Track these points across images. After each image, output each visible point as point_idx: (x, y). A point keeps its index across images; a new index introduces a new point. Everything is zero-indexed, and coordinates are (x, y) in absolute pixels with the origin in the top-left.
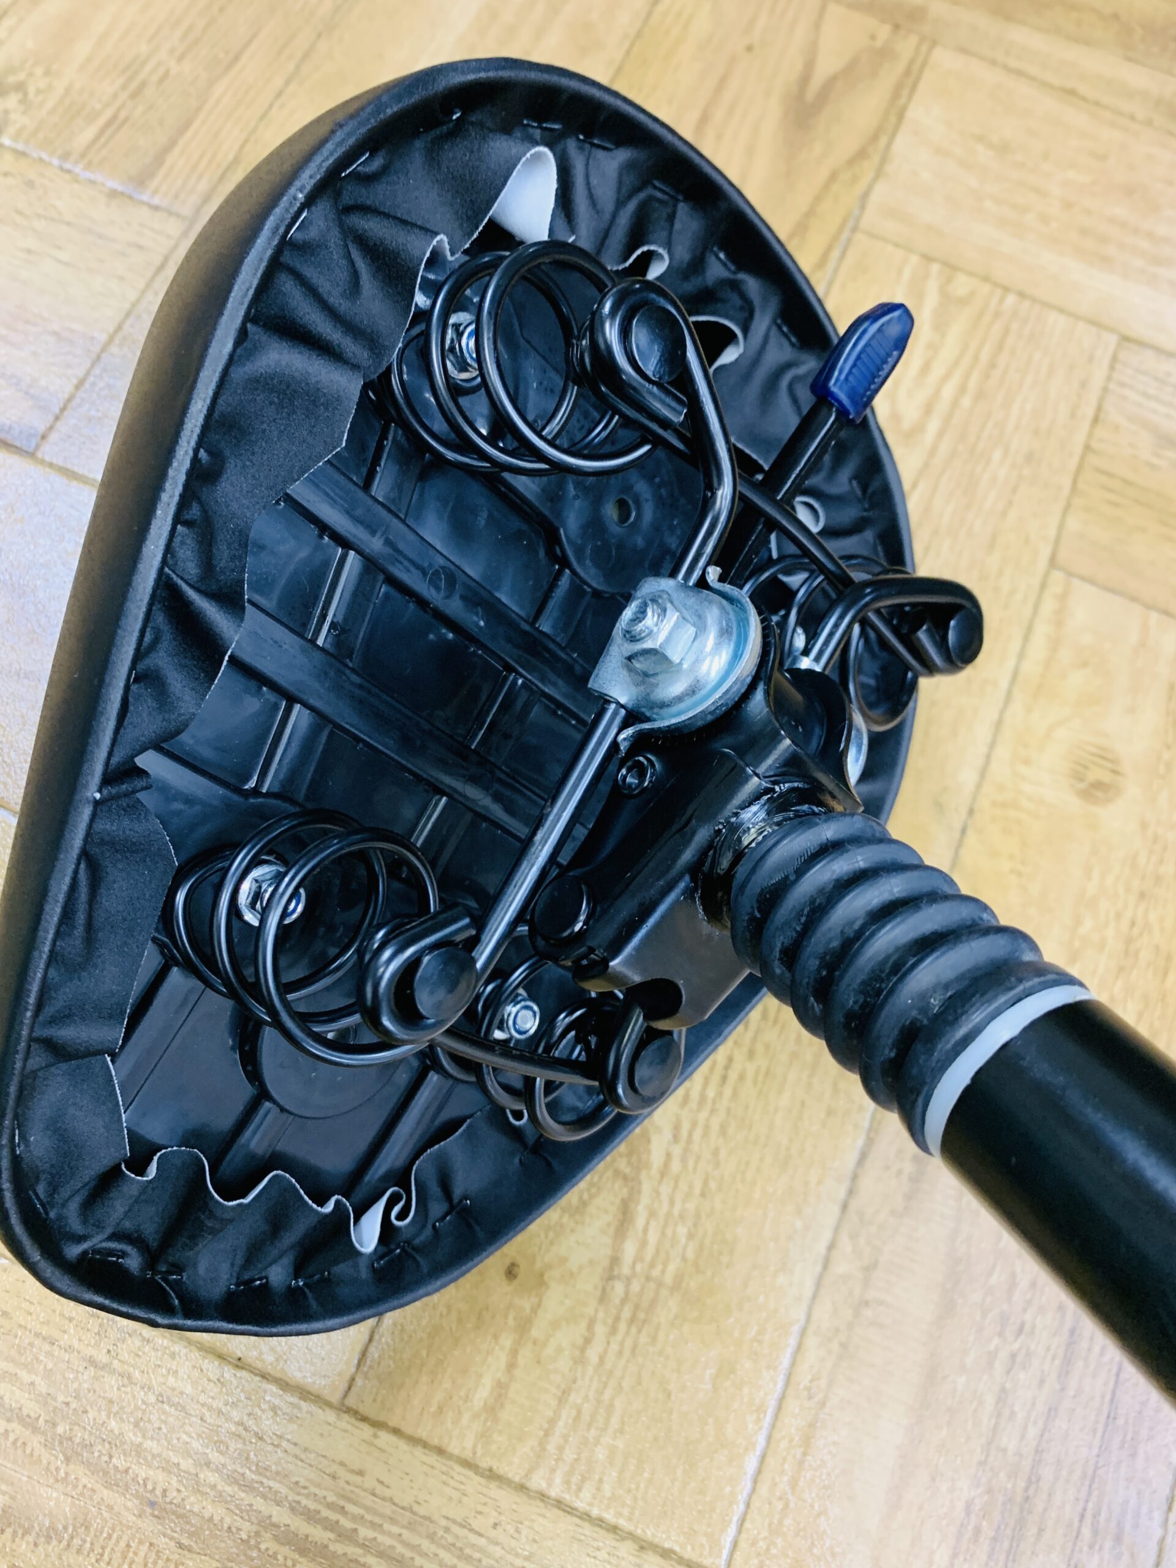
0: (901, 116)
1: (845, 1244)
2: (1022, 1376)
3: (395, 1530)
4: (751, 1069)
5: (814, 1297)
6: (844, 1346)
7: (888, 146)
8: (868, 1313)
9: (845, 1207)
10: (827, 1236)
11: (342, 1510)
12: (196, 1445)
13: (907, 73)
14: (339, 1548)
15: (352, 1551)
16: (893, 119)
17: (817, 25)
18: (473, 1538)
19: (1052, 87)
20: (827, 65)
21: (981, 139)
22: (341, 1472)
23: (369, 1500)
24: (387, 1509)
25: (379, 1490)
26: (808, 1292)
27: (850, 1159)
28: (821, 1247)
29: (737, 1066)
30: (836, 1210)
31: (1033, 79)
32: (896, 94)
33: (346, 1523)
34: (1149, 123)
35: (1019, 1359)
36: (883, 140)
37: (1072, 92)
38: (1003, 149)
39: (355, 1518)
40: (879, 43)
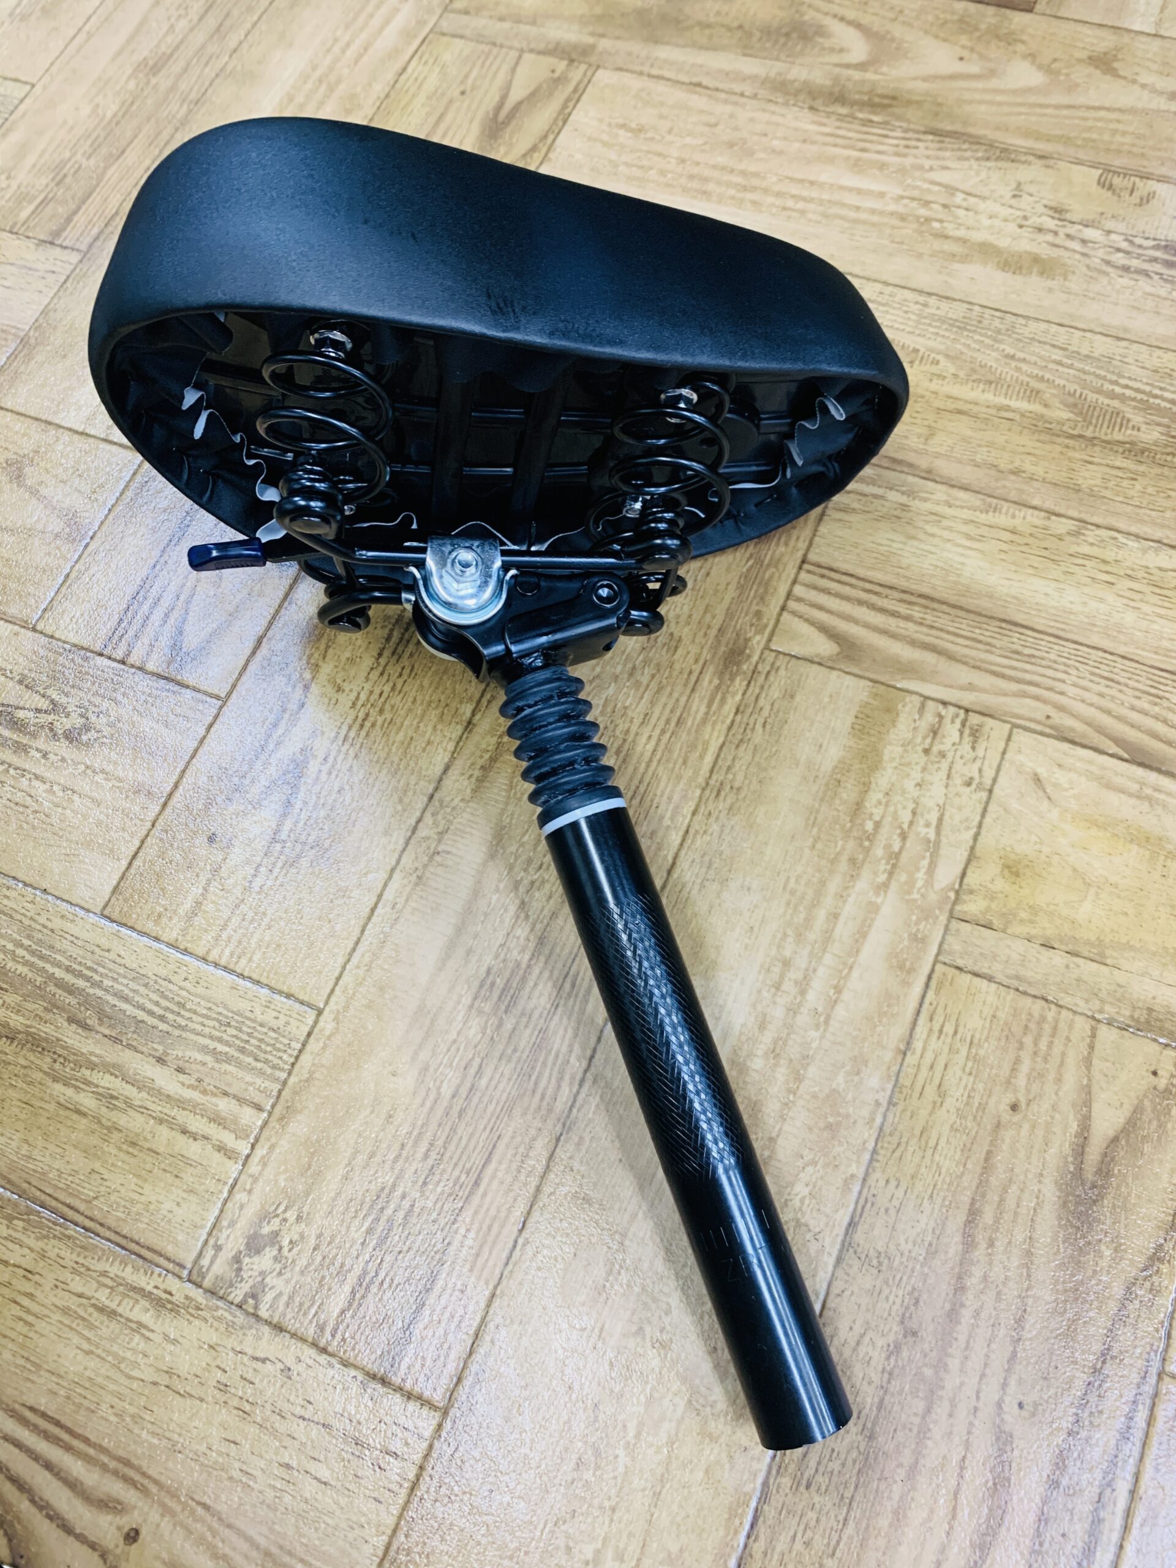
0: (565, 122)
1: (428, 819)
2: (537, 894)
3: (125, 981)
4: (380, 720)
5: (404, 850)
6: (419, 878)
7: (554, 140)
8: (438, 858)
9: (431, 797)
10: (418, 814)
11: (96, 971)
12: (15, 935)
13: (575, 91)
14: (91, 991)
15: (99, 993)
16: (560, 124)
17: (513, 70)
18: (171, 986)
19: (683, 83)
20: (517, 94)
21: (623, 126)
22: (97, 950)
23: (111, 965)
24: (122, 970)
25: (118, 960)
26: (400, 847)
27: (438, 769)
28: (413, 821)
29: (371, 719)
30: (425, 799)
31: (668, 80)
32: (565, 106)
33: (97, 978)
34: (755, 96)
35: (537, 884)
36: (551, 137)
37: (699, 85)
38: (640, 130)
39: (101, 975)
40: (556, 75)
